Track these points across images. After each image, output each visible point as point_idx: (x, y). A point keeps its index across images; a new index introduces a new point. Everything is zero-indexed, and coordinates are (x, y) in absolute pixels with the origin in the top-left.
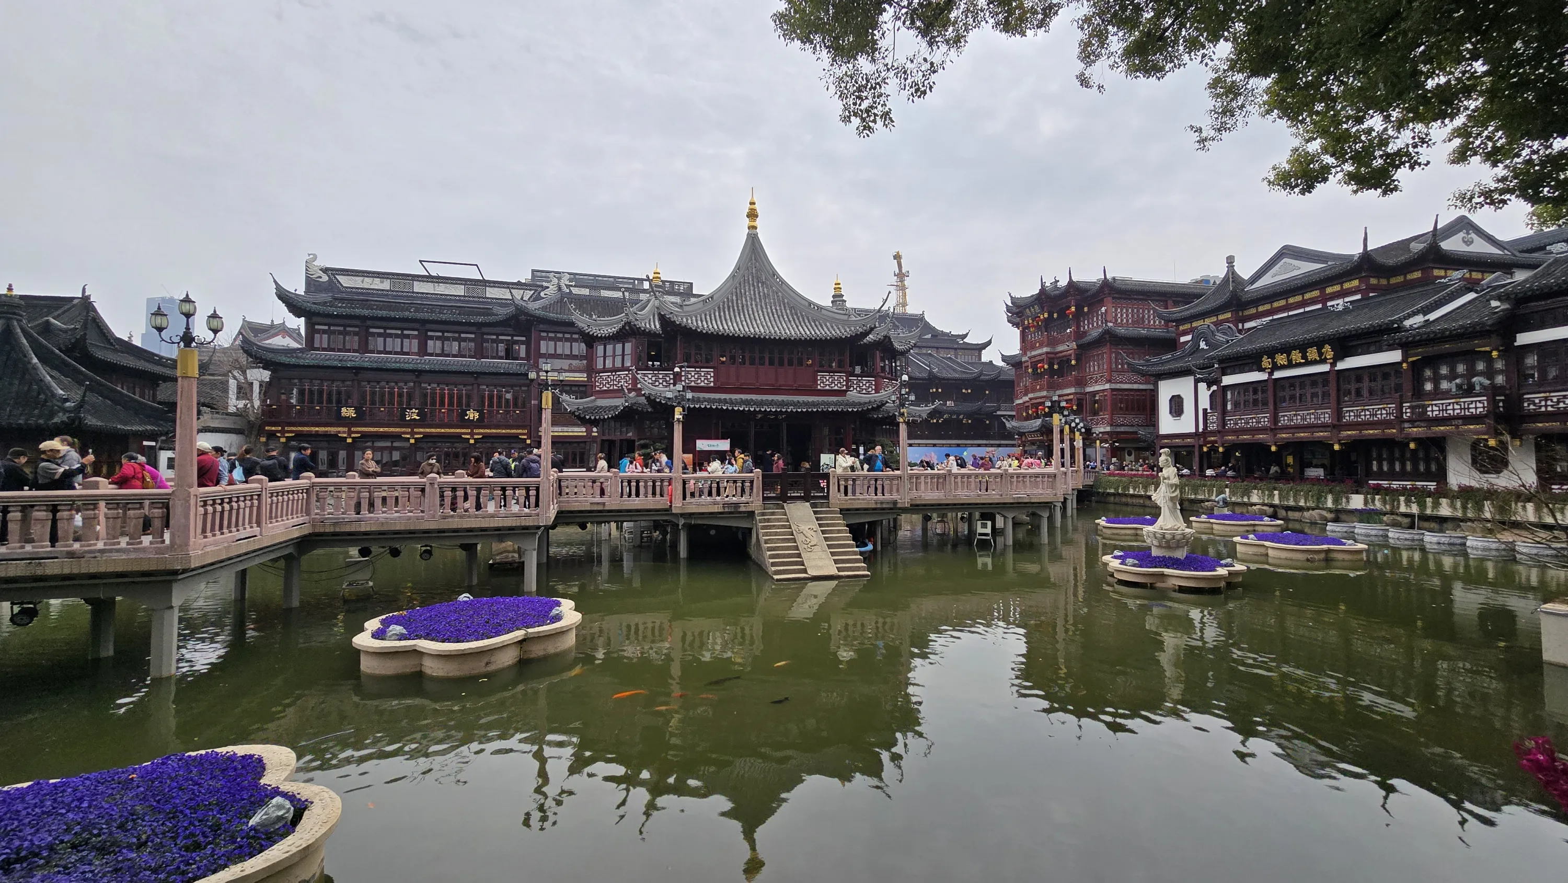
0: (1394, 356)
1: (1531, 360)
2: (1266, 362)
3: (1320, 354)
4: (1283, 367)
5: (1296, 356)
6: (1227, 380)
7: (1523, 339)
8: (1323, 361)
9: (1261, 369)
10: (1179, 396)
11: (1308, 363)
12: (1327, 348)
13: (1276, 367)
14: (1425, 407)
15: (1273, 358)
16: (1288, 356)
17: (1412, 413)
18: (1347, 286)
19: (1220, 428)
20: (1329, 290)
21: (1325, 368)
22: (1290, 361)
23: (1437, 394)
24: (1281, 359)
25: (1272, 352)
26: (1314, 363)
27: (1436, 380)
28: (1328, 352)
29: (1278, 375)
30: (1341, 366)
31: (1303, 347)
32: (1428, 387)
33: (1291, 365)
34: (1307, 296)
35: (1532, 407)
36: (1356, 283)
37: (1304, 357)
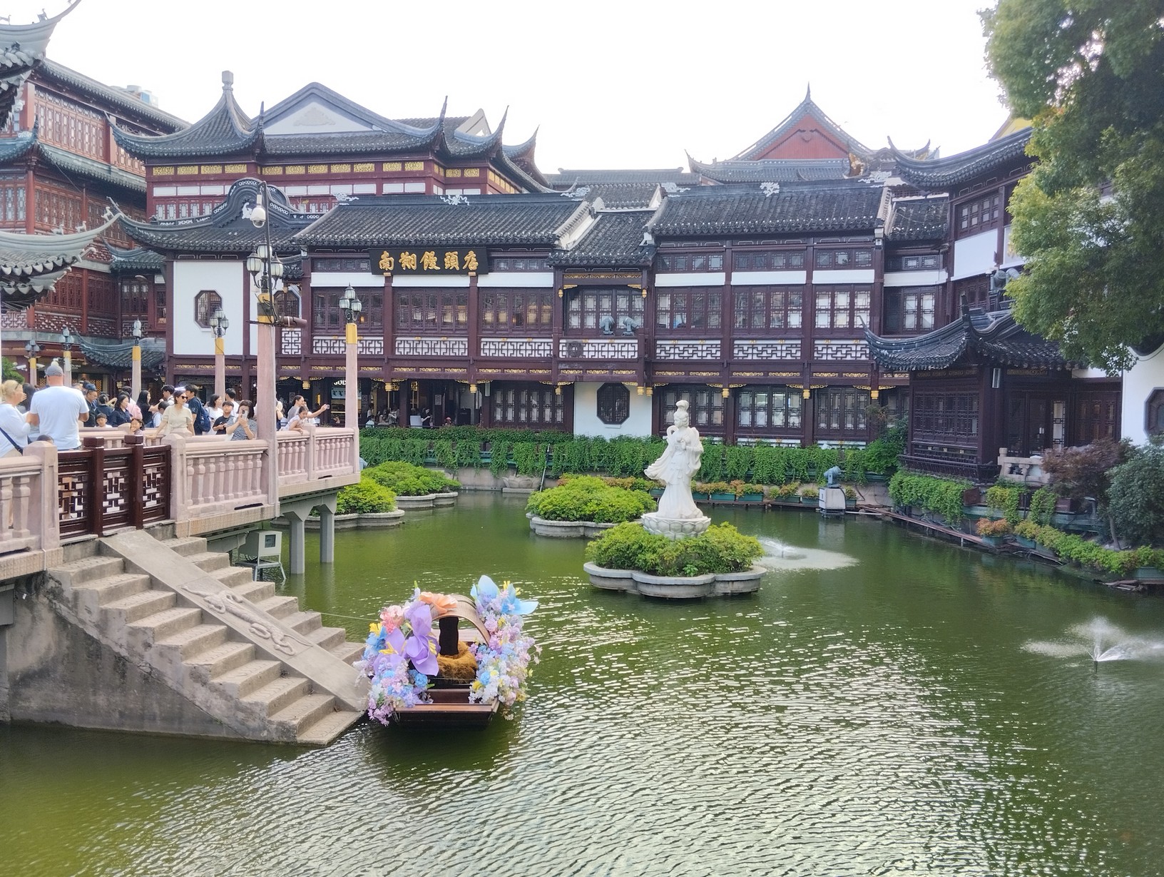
0: (545, 279)
1: (665, 303)
2: (386, 261)
3: (462, 262)
4: (409, 272)
5: (430, 259)
6: (320, 279)
7: (662, 280)
8: (463, 272)
9: (377, 271)
10: (212, 293)
11: (444, 271)
12: (472, 255)
13: (399, 270)
14: (581, 346)
15: (397, 257)
16: (419, 258)
17: (569, 351)
18: (410, 167)
19: (306, 353)
20: (387, 167)
21: (463, 282)
22: (420, 265)
23: (583, 332)
24: (408, 260)
25: (396, 249)
26: (452, 272)
27: (583, 313)
28: (472, 260)
29: (399, 281)
30: (484, 281)
31: (441, 250)
32: (575, 322)
33: (420, 271)
34: (359, 168)
35: (663, 354)
36: (419, 166)
37: (441, 262)
